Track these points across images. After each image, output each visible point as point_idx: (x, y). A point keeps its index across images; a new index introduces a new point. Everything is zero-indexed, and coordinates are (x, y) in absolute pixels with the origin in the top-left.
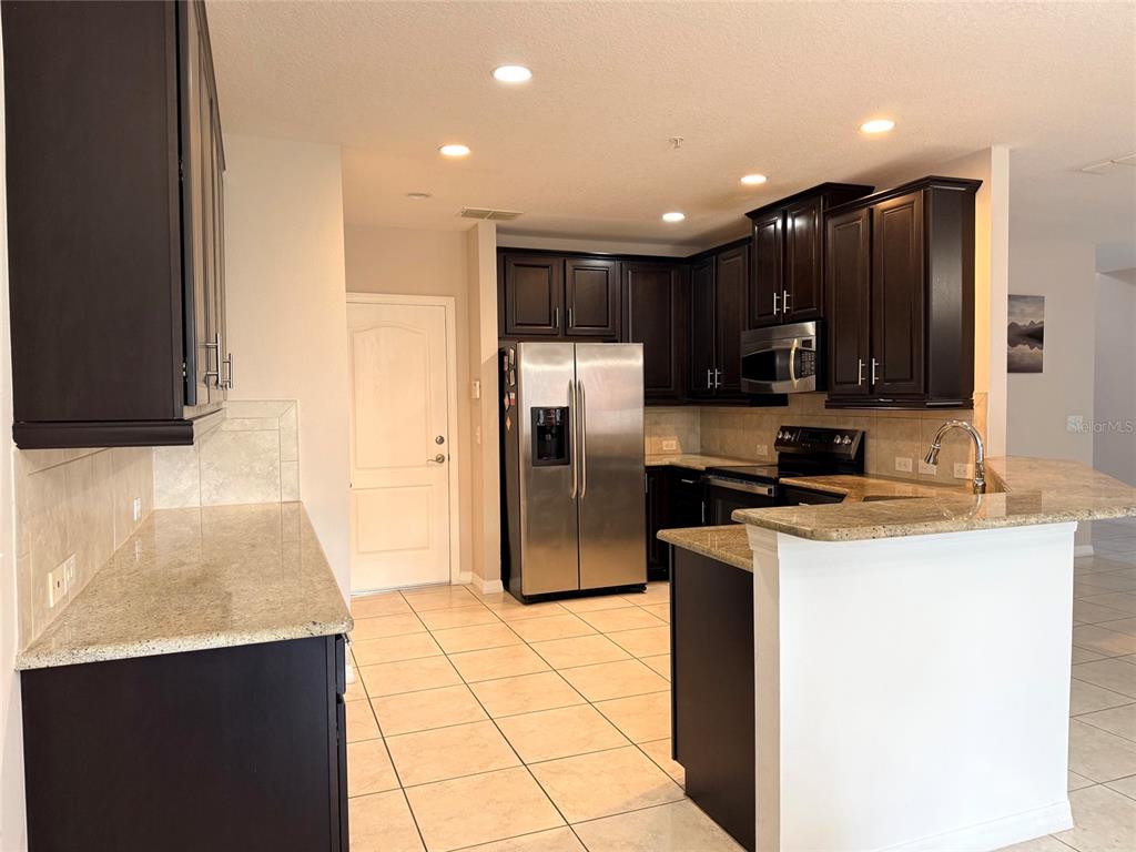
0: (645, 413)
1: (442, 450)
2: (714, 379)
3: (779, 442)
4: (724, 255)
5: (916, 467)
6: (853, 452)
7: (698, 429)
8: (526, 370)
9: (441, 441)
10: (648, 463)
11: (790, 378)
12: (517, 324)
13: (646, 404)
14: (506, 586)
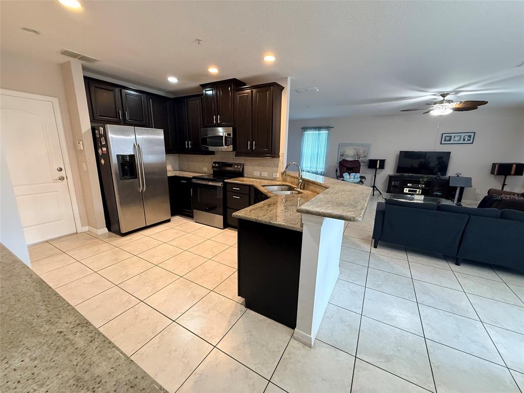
0: (166, 156)
1: (63, 173)
2: (188, 144)
3: (213, 167)
4: (191, 99)
5: (261, 175)
6: (241, 170)
7: (178, 162)
8: (112, 137)
9: (61, 170)
10: (168, 175)
11: (223, 146)
12: (100, 116)
13: (166, 153)
14: (109, 230)
